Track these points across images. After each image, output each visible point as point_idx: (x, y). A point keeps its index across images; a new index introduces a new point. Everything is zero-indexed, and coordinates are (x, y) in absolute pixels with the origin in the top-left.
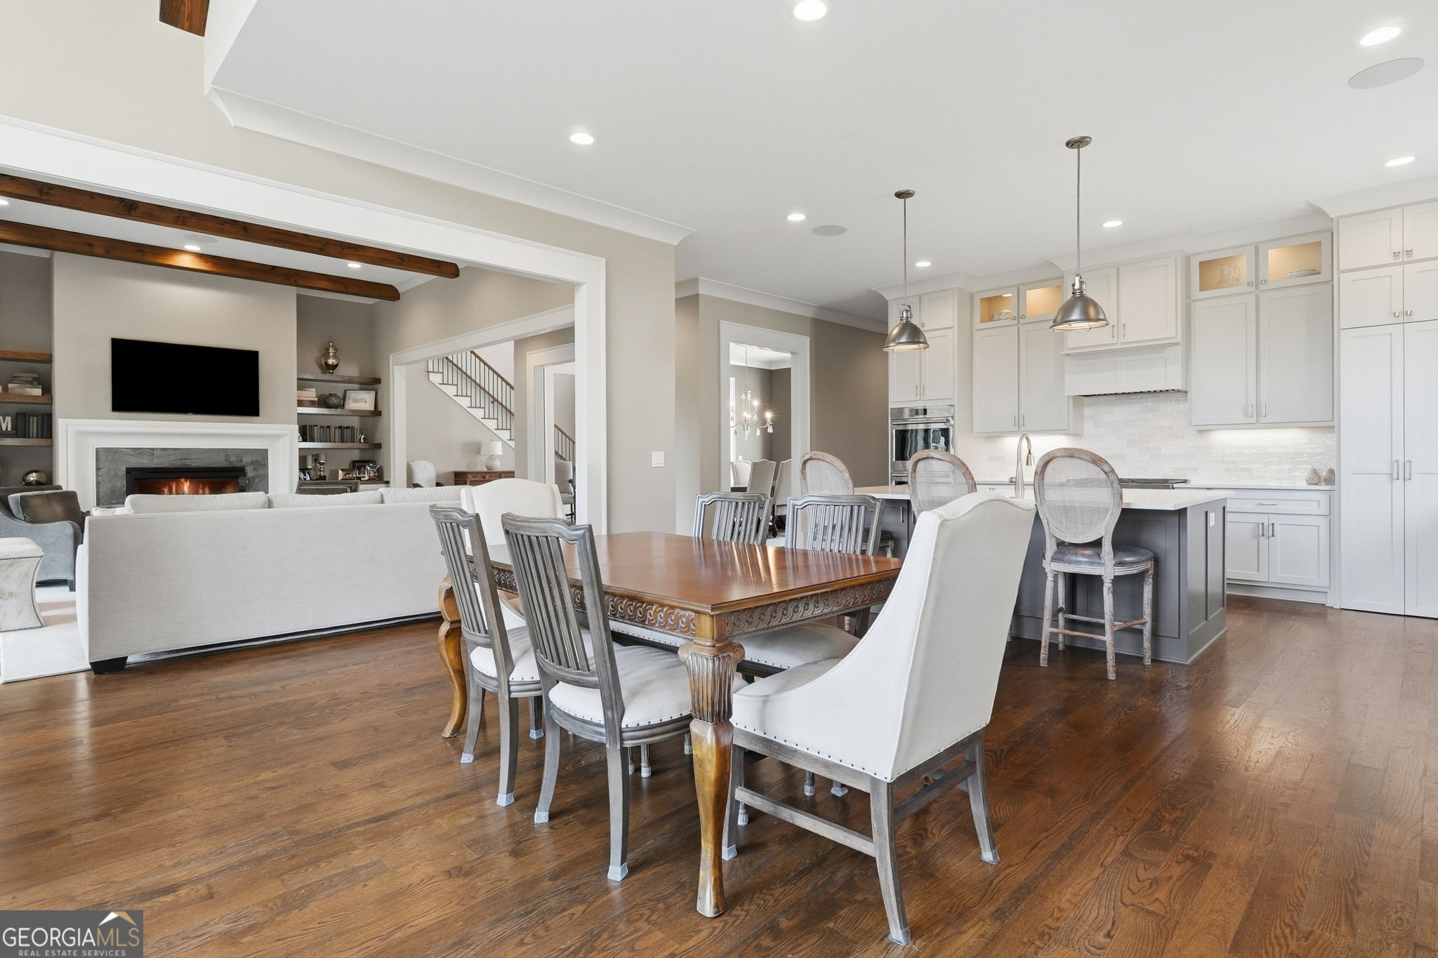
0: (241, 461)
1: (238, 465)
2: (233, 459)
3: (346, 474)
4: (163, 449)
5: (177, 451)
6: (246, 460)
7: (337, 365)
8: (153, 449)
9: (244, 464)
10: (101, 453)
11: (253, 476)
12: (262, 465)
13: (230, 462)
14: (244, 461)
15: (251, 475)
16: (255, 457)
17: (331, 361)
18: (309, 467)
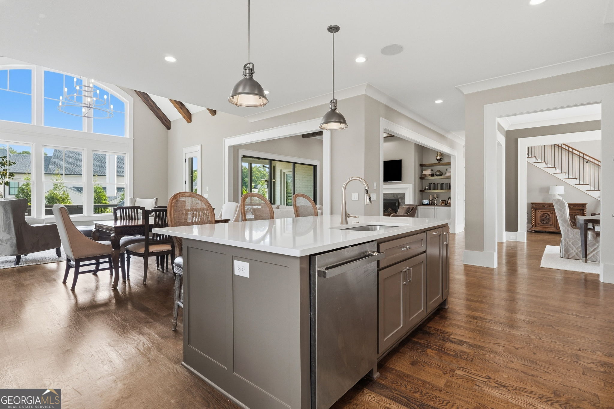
0: (397, 197)
1: (397, 198)
2: (395, 196)
6: (399, 196)
7: (441, 158)
11: (401, 202)
12: (403, 198)
16: (401, 196)
17: (438, 158)
18: (430, 199)
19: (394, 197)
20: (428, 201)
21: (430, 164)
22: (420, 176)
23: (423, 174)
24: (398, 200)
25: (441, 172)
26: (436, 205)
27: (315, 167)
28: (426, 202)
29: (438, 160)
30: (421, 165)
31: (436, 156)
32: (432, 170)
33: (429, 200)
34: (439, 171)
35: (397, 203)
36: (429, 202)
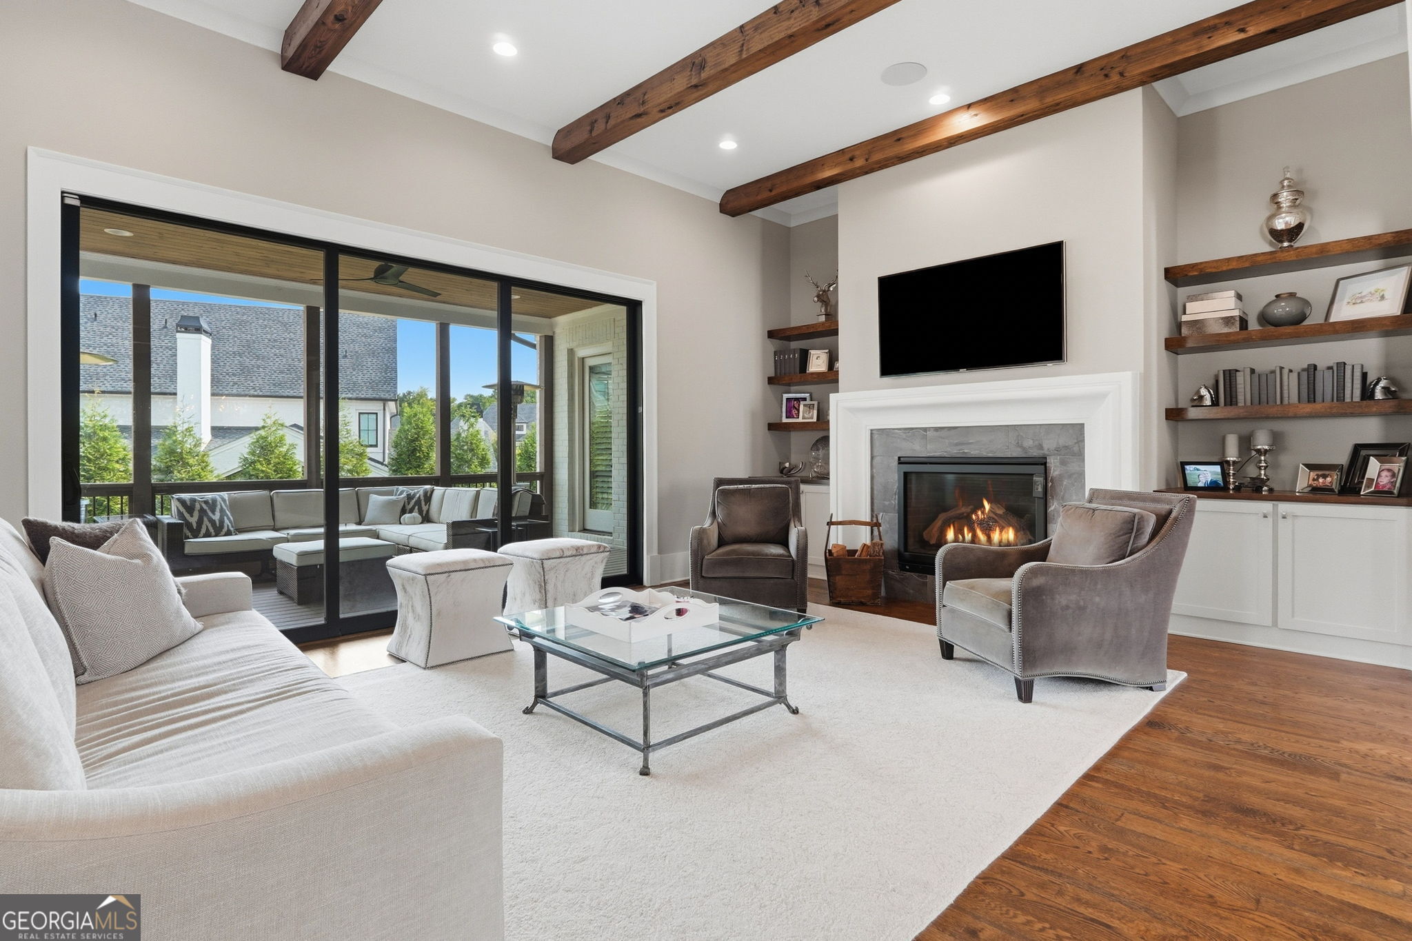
0: (1041, 447)
1: (1035, 453)
2: (1028, 443)
3: (1318, 476)
4: (937, 429)
5: (953, 432)
6: (1049, 444)
7: (1300, 227)
8: (925, 429)
9: (1047, 453)
10: (876, 436)
11: (1060, 475)
12: (1074, 454)
13: (1024, 449)
14: (1046, 446)
15: (1057, 473)
16: (1063, 440)
17: (1280, 224)
18: (1231, 459)
19: (1019, 445)
20: (1218, 469)
21: (1228, 260)
22: (1165, 334)
23: (1184, 318)
24: (1042, 463)
25: (1306, 303)
26: (1271, 490)
27: (634, 307)
28: (1206, 474)
29: (1277, 235)
30: (1176, 276)
31: (1268, 214)
32: (1239, 297)
33: (1223, 464)
34: (1292, 295)
35: (1039, 480)
36: (1225, 474)
